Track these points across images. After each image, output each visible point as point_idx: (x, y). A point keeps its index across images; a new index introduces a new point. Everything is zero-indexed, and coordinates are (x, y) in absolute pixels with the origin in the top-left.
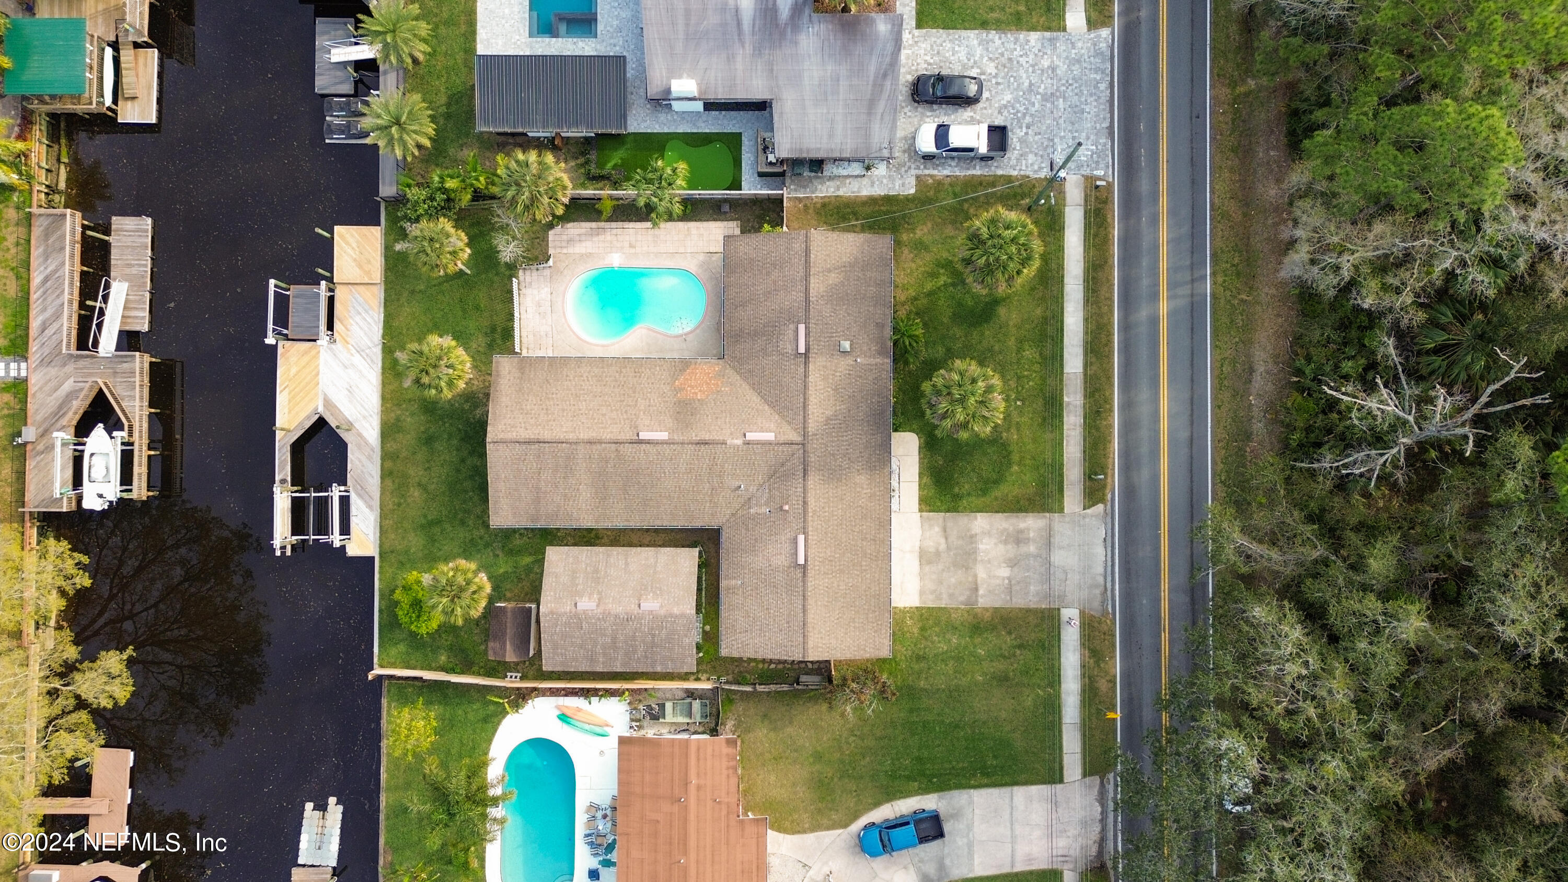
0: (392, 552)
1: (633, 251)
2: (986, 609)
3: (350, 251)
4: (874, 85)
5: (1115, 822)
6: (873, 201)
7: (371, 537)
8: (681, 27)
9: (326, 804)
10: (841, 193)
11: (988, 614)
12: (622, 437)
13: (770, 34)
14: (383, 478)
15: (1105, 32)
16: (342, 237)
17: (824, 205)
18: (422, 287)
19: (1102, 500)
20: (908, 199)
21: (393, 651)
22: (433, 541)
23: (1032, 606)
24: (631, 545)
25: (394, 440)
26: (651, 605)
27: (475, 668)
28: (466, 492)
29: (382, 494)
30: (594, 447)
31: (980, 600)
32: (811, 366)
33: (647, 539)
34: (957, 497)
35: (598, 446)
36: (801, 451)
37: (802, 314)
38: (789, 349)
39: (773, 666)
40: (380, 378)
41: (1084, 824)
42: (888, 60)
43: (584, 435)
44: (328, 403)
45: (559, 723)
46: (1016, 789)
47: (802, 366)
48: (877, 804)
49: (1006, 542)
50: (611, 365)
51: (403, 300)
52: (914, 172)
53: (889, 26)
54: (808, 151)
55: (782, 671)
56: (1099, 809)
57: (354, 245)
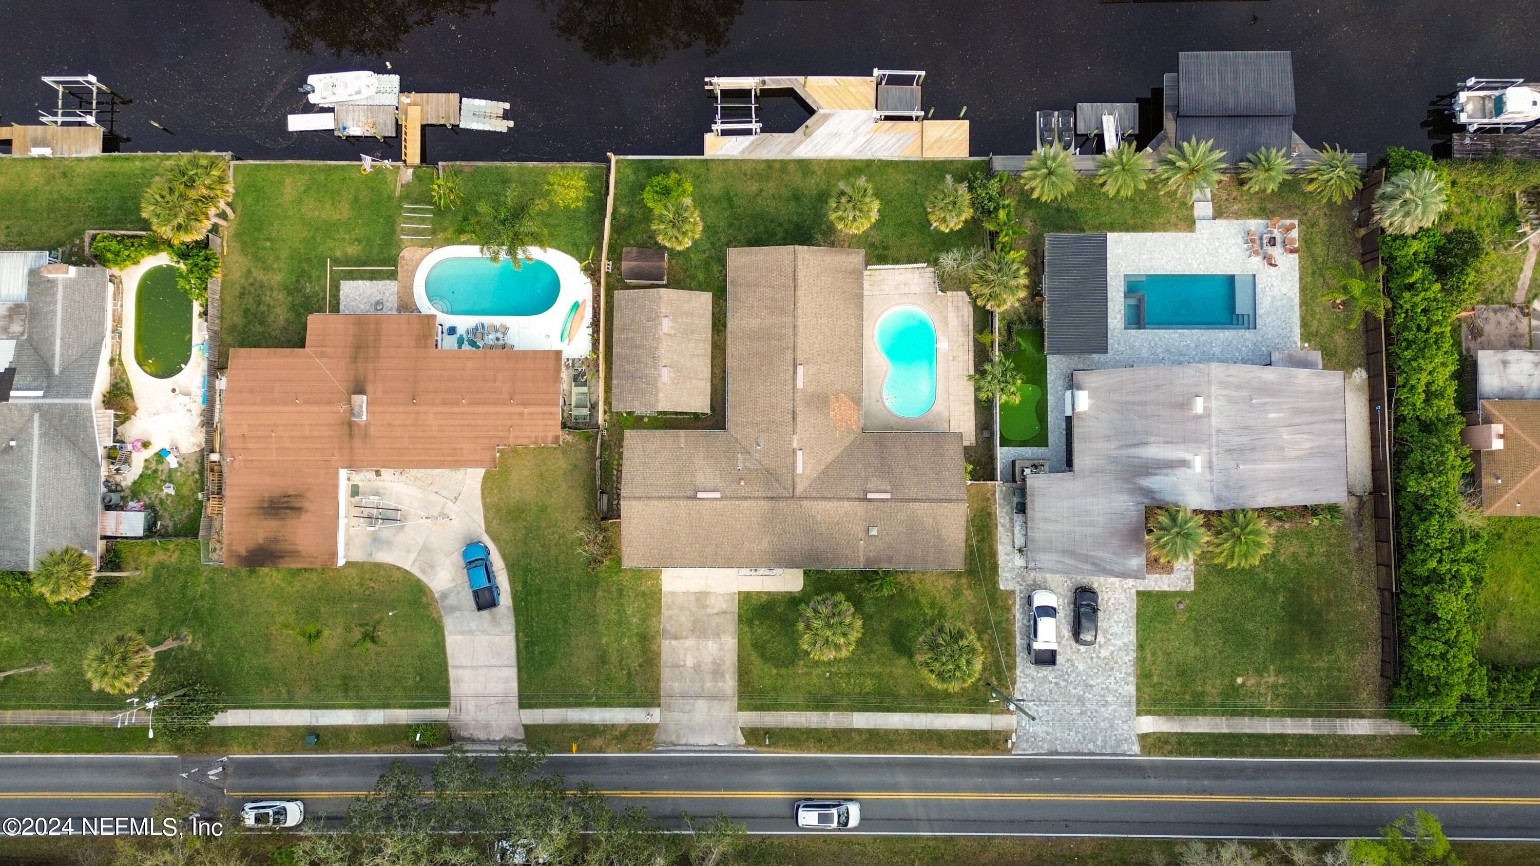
0: (708, 169)
1: (950, 358)
2: (659, 647)
3: (949, 133)
4: (1087, 556)
5: (488, 752)
6: (993, 554)
7: (720, 153)
8: (1130, 398)
9: (508, 119)
10: (1000, 528)
11: (656, 648)
12: (799, 352)
13: (1127, 471)
14: (767, 161)
15: (1136, 749)
16: (960, 126)
17: (989, 514)
18: (920, 191)
19: (748, 743)
20: (995, 584)
21: (629, 171)
22: (717, 201)
23: (662, 685)
24: (713, 358)
25: (797, 170)
26: (666, 375)
27: (615, 236)
28: (755, 227)
29: (754, 161)
30: (791, 330)
31: (668, 641)
32: (856, 503)
33: (718, 371)
34: (750, 623)
35: (791, 333)
36: (787, 495)
37: (900, 496)
38: (871, 486)
39: (615, 472)
40: (847, 158)
41: (486, 726)
42: (1108, 567)
43: (800, 322)
44: (827, 117)
45: (572, 303)
46: (515, 670)
47: (857, 496)
48: (504, 557)
49: (714, 663)
50: (857, 343)
51: (911, 176)
52: (1018, 589)
53: (1135, 568)
54: (1033, 501)
55: (611, 480)
56: (498, 738)
57: (954, 136)
